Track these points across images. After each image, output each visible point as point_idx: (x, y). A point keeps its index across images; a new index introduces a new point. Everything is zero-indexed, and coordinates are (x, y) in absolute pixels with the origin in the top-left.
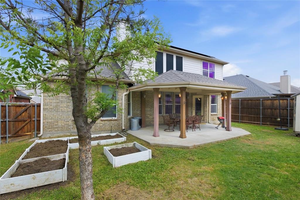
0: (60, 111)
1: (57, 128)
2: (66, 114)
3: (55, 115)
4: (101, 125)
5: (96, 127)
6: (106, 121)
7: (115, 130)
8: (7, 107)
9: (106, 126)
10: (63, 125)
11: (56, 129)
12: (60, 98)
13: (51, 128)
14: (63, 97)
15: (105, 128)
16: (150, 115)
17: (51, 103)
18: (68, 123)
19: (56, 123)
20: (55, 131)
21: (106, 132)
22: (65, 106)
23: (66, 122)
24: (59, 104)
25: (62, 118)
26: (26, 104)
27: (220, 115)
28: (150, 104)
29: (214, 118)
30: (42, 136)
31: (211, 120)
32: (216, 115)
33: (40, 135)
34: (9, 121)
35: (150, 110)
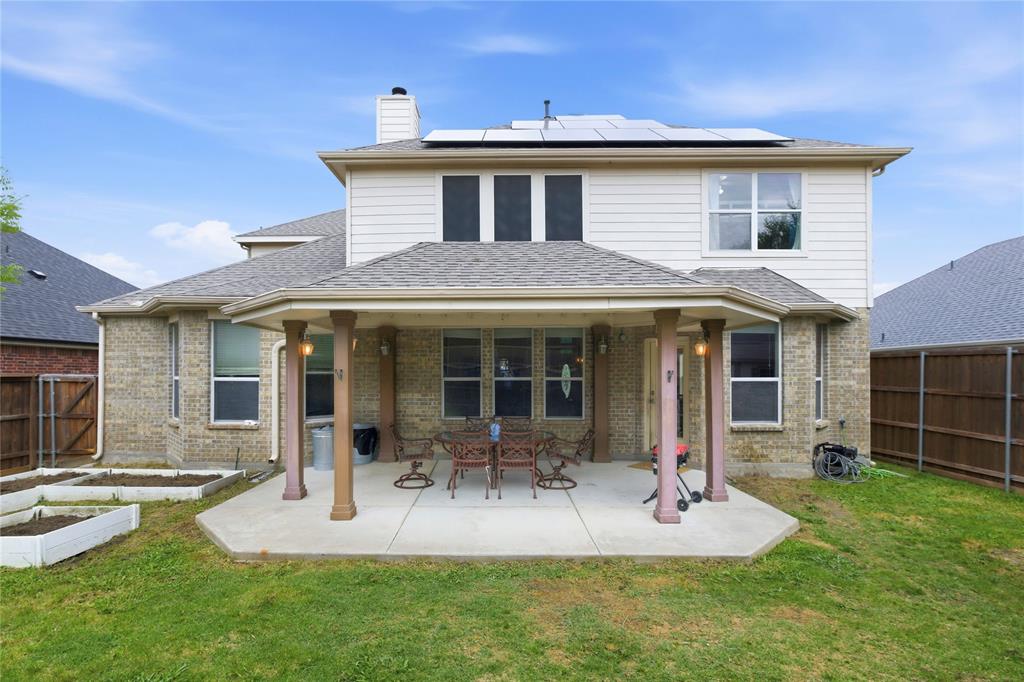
0: (142, 395)
1: (135, 442)
2: (156, 405)
3: (130, 406)
4: (208, 441)
5: (193, 446)
6: (222, 432)
7: (250, 459)
8: (52, 384)
9: (221, 446)
10: (148, 434)
11: (133, 445)
12: (142, 360)
13: (122, 441)
14: (148, 358)
15: (218, 450)
17: (122, 374)
18: (159, 430)
19: (133, 430)
20: (131, 449)
21: (224, 464)
22: (153, 382)
23: (156, 426)
24: (139, 378)
25: (146, 417)
26: (85, 378)
27: (805, 434)
28: (420, 379)
29: (752, 449)
30: (101, 458)
31: (734, 456)
32: (771, 435)
33: (96, 457)
34: (56, 418)
35: (420, 400)
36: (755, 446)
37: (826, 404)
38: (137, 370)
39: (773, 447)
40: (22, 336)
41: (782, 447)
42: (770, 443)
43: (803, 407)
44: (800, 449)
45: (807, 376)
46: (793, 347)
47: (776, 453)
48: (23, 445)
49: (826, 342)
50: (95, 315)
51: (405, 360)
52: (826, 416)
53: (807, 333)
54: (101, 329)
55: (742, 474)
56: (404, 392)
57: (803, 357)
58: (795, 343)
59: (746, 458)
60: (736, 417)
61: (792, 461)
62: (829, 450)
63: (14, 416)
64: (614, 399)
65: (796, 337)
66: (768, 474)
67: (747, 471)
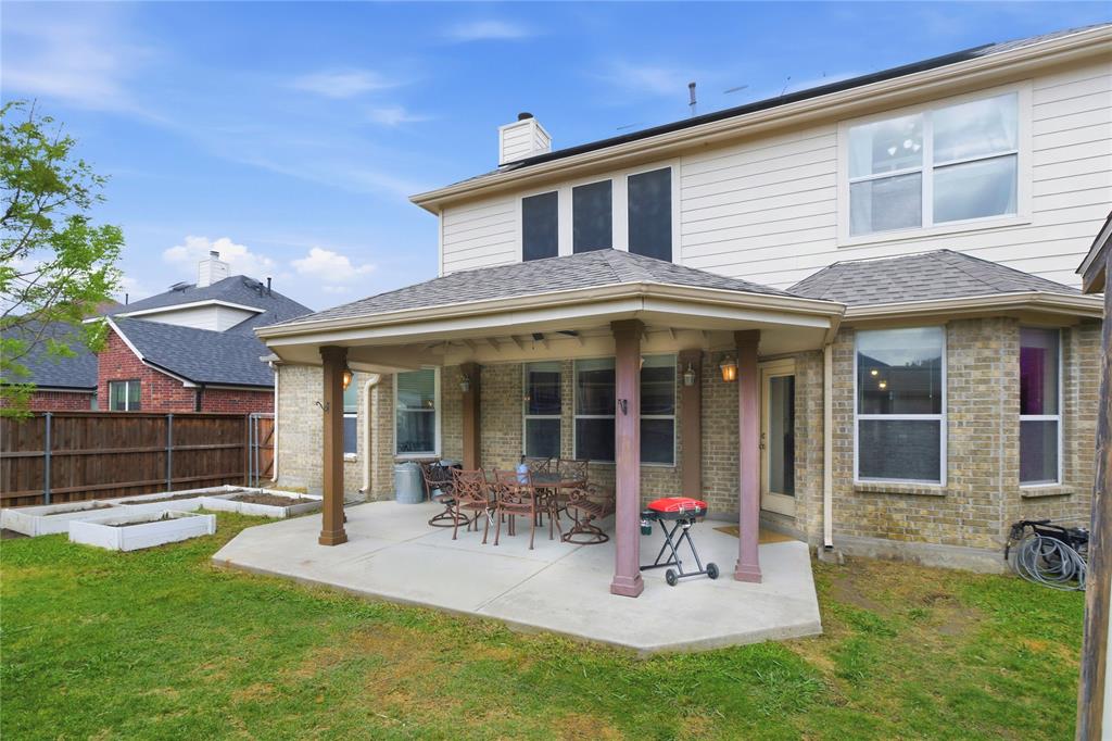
1: (295, 469)
8: (256, 421)
10: (304, 463)
11: (295, 472)
13: (289, 469)
16: (503, 460)
17: (289, 412)
19: (295, 459)
20: (294, 475)
27: (989, 503)
28: (501, 417)
29: (890, 519)
30: (276, 481)
31: (859, 527)
32: (924, 501)
33: (273, 480)
34: (259, 448)
35: (502, 438)
36: (896, 516)
37: (1068, 458)
38: (297, 408)
39: (927, 520)
40: (258, 383)
41: (944, 521)
42: (923, 512)
43: (985, 460)
44: (978, 525)
45: (993, 412)
46: (966, 367)
47: (934, 530)
48: (240, 469)
49: (1068, 357)
50: (270, 363)
51: (489, 398)
52: (1068, 478)
53: (993, 344)
54: (276, 374)
55: (873, 554)
56: (488, 430)
57: (986, 382)
58: (970, 361)
59: (879, 531)
60: (864, 472)
61: (964, 544)
62: (1042, 533)
63: (234, 445)
64: (712, 443)
65: (971, 352)
66: (918, 560)
67: (881, 552)
